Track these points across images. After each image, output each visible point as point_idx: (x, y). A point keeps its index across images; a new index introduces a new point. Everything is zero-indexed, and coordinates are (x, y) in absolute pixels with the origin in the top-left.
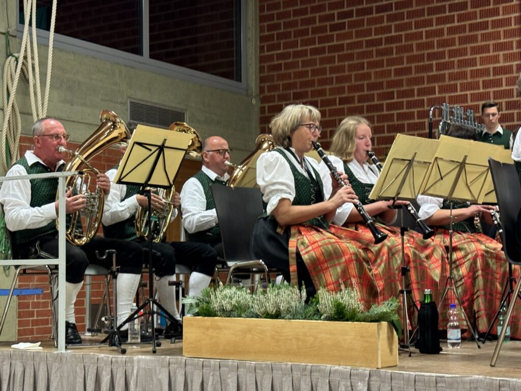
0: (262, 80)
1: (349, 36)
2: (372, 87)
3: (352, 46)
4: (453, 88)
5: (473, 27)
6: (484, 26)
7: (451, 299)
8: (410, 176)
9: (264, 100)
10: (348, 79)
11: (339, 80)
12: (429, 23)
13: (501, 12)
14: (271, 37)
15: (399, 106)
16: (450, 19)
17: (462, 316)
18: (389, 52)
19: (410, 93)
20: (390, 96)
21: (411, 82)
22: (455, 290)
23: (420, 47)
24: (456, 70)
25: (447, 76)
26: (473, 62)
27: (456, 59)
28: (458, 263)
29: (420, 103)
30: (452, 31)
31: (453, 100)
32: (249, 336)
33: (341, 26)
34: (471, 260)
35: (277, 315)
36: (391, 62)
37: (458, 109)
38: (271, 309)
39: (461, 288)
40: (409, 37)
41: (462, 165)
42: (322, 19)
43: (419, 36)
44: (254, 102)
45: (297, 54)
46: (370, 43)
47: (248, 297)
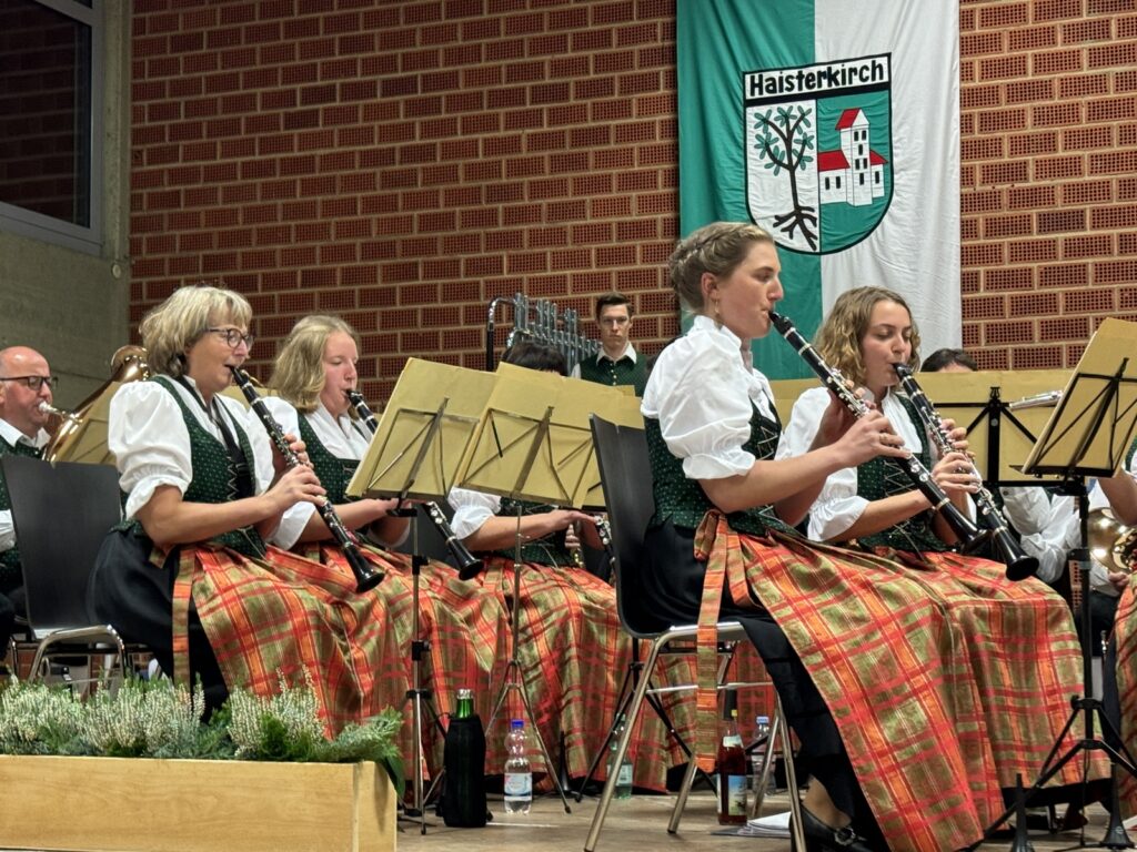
0: (137, 225)
1: (324, 140)
2: (373, 251)
3: (329, 161)
4: (538, 262)
5: (581, 138)
6: (601, 135)
7: (515, 708)
8: (434, 448)
9: (139, 269)
10: (322, 231)
11: (304, 233)
12: (490, 123)
13: (635, 110)
14: (158, 134)
15: (427, 294)
16: (533, 119)
17: (536, 746)
18: (408, 178)
19: (451, 269)
20: (409, 271)
21: (455, 244)
22: (522, 690)
23: (472, 172)
24: (544, 225)
25: (526, 236)
26: (576, 210)
27: (544, 202)
28: (530, 631)
29: (471, 291)
30: (537, 142)
31: (538, 287)
32: (73, 797)
33: (308, 119)
34: (557, 626)
35: (139, 750)
36: (412, 201)
37: (546, 305)
38: (126, 737)
39: (537, 685)
40: (452, 151)
41: (543, 427)
42: (270, 101)
43: (469, 149)
44: (117, 272)
45: (214, 174)
46: (370, 158)
47: (76, 708)
